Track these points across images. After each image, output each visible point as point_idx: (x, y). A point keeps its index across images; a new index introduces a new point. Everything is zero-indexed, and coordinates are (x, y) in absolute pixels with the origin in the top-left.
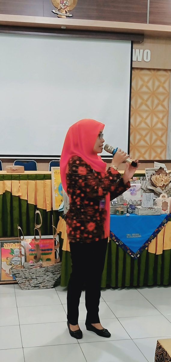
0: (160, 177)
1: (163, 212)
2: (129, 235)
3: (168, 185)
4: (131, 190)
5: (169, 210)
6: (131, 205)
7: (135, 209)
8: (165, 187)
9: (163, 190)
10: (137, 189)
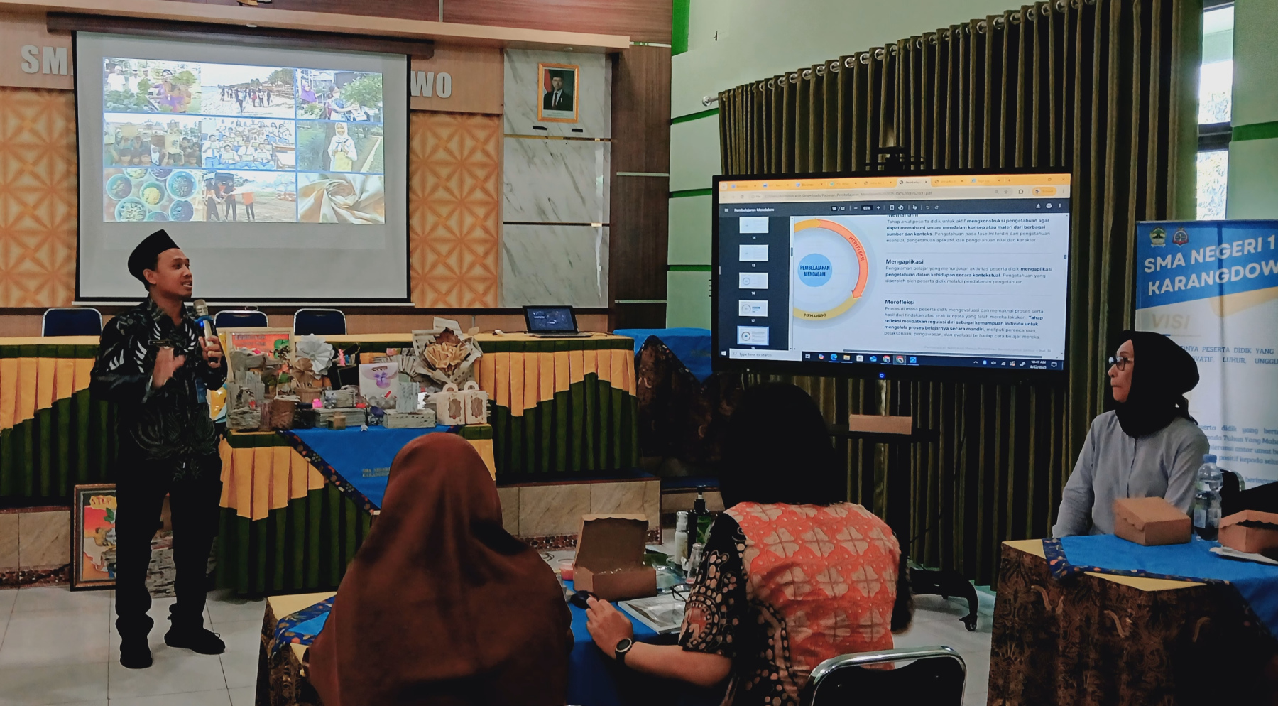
0: (443, 350)
1: (453, 421)
2: (367, 471)
3: (458, 365)
4: (378, 376)
5: (462, 416)
6: (373, 408)
7: (382, 417)
8: (454, 370)
9: (449, 376)
10: (389, 373)
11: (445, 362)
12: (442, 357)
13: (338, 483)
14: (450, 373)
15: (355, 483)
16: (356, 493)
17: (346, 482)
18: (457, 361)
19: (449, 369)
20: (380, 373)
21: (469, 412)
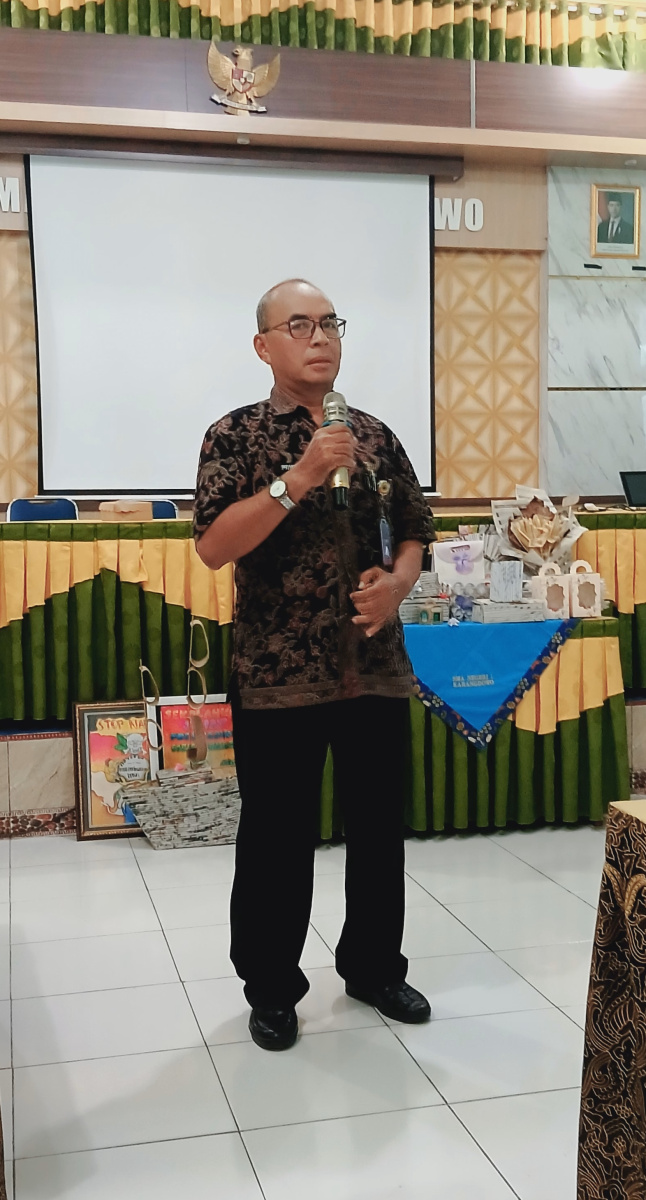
0: (535, 524)
1: (552, 615)
2: (458, 678)
3: (556, 544)
4: (457, 559)
5: (566, 608)
6: (459, 598)
7: (471, 609)
8: (552, 551)
9: (545, 558)
10: (473, 554)
11: (539, 539)
12: (536, 533)
13: (421, 695)
14: (547, 554)
15: (443, 695)
16: (446, 707)
17: (432, 694)
18: (557, 537)
19: (548, 548)
20: (460, 553)
21: (576, 601)
